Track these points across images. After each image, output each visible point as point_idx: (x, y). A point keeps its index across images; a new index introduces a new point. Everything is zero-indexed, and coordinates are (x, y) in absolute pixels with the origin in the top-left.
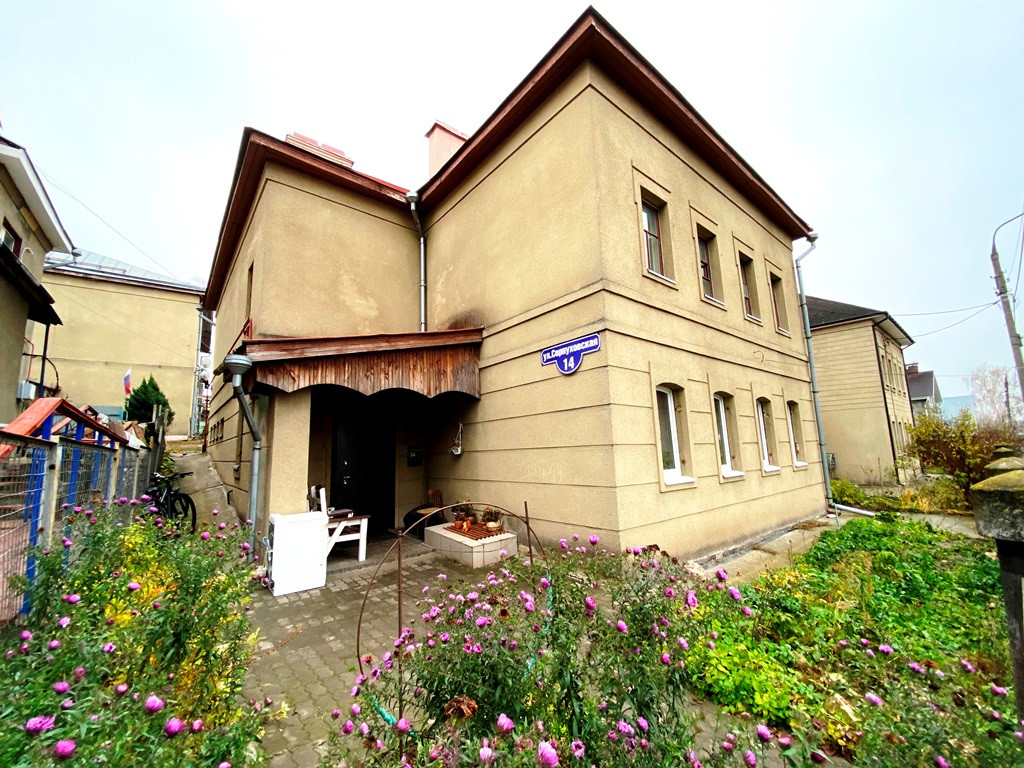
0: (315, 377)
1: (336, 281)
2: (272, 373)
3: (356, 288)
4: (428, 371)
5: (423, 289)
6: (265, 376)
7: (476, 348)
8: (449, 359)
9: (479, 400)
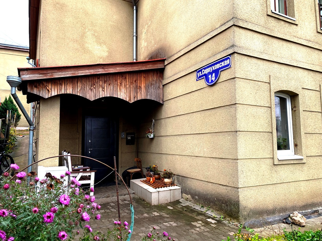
0: (61, 90)
1: (83, 36)
2: (36, 87)
3: (94, 40)
4: (130, 86)
5: (135, 38)
6: (32, 89)
7: (161, 72)
8: (143, 79)
9: (162, 105)
